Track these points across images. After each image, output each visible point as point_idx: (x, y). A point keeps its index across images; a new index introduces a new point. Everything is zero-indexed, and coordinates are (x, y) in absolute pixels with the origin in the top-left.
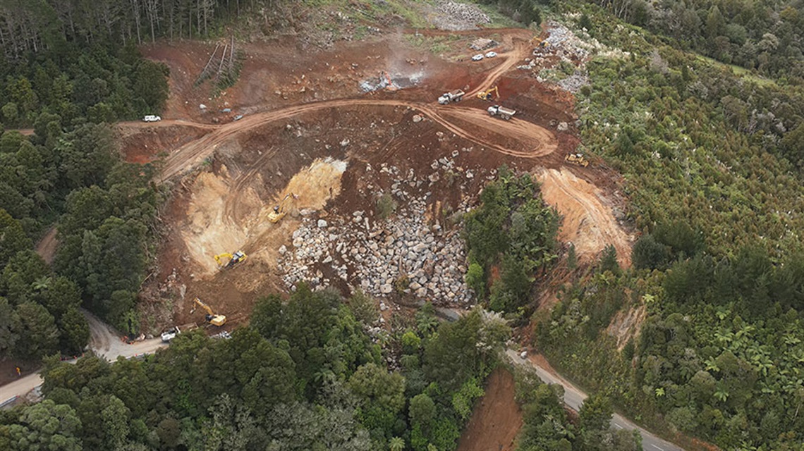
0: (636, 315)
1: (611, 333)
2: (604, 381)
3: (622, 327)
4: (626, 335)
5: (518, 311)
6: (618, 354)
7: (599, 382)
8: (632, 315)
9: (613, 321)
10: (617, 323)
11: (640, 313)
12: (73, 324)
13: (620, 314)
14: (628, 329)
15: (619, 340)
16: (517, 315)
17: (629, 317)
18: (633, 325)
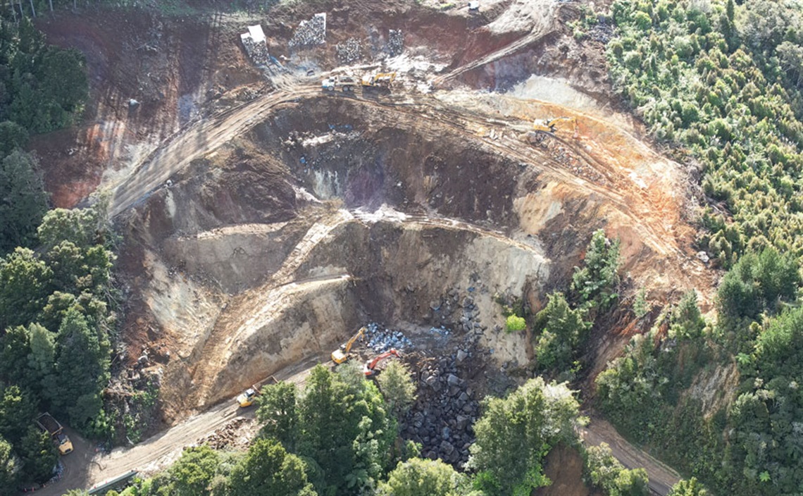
0: (725, 373)
1: (694, 397)
2: (689, 456)
3: (707, 388)
4: (713, 399)
5: (574, 366)
6: (705, 423)
7: (682, 457)
8: (720, 374)
9: (695, 381)
10: (702, 384)
11: (730, 372)
12: (38, 450)
13: (704, 372)
14: (714, 391)
15: (704, 404)
16: (573, 371)
17: (716, 376)
18: (722, 387)
